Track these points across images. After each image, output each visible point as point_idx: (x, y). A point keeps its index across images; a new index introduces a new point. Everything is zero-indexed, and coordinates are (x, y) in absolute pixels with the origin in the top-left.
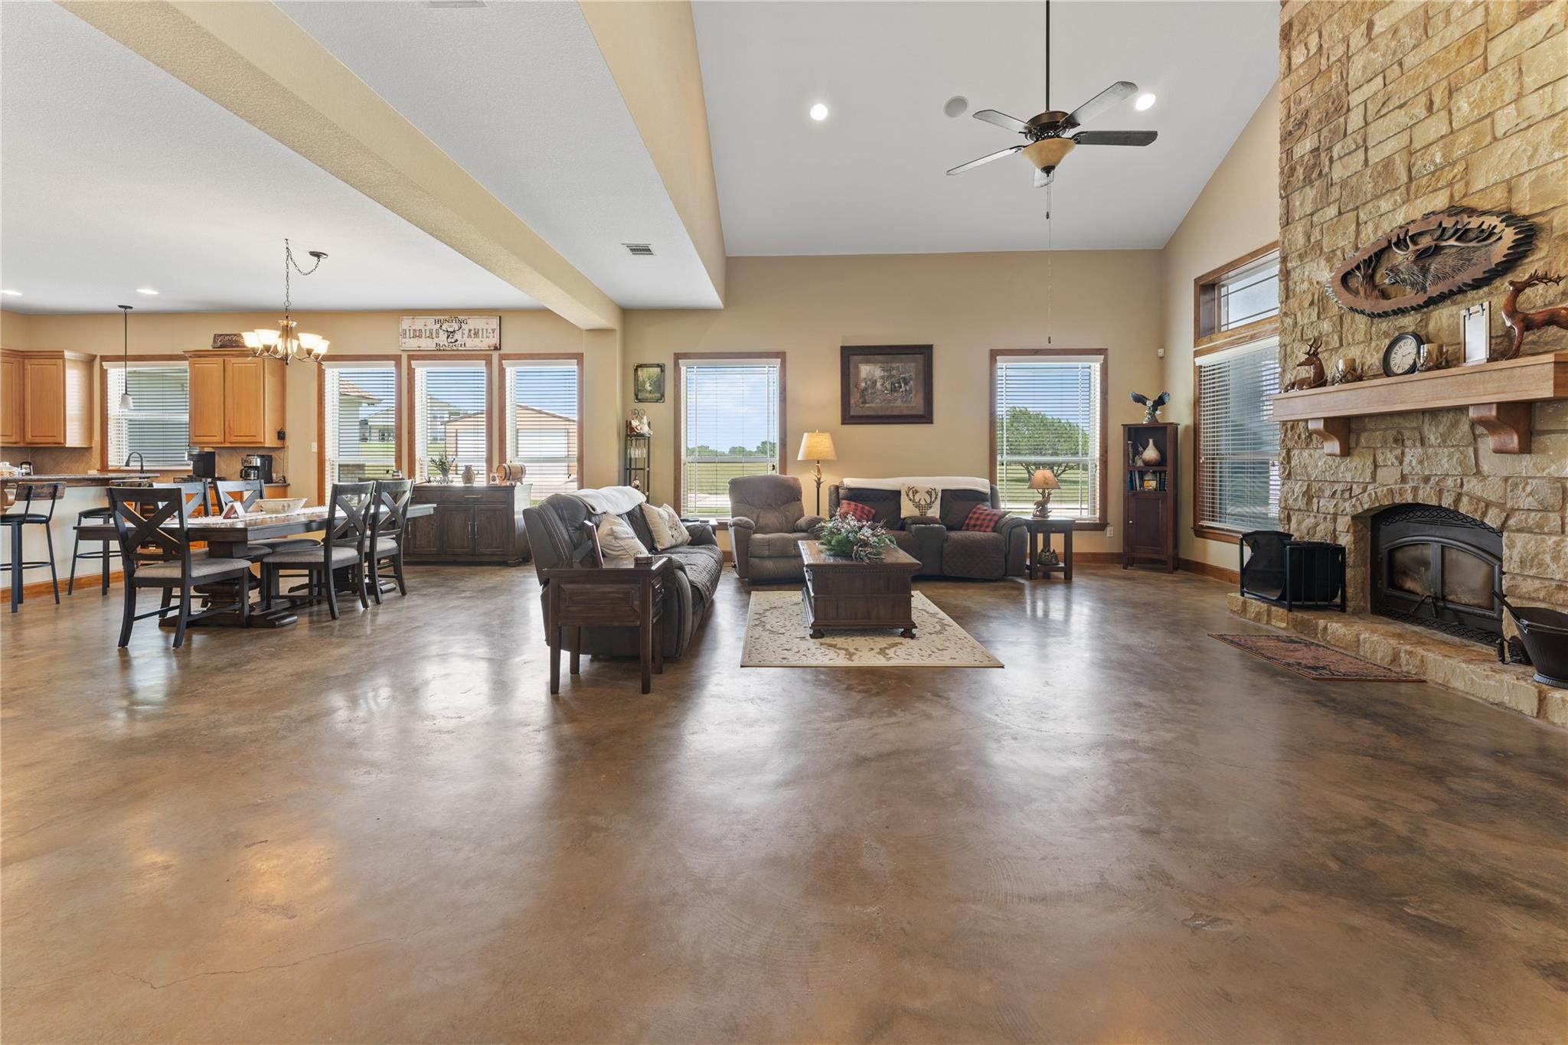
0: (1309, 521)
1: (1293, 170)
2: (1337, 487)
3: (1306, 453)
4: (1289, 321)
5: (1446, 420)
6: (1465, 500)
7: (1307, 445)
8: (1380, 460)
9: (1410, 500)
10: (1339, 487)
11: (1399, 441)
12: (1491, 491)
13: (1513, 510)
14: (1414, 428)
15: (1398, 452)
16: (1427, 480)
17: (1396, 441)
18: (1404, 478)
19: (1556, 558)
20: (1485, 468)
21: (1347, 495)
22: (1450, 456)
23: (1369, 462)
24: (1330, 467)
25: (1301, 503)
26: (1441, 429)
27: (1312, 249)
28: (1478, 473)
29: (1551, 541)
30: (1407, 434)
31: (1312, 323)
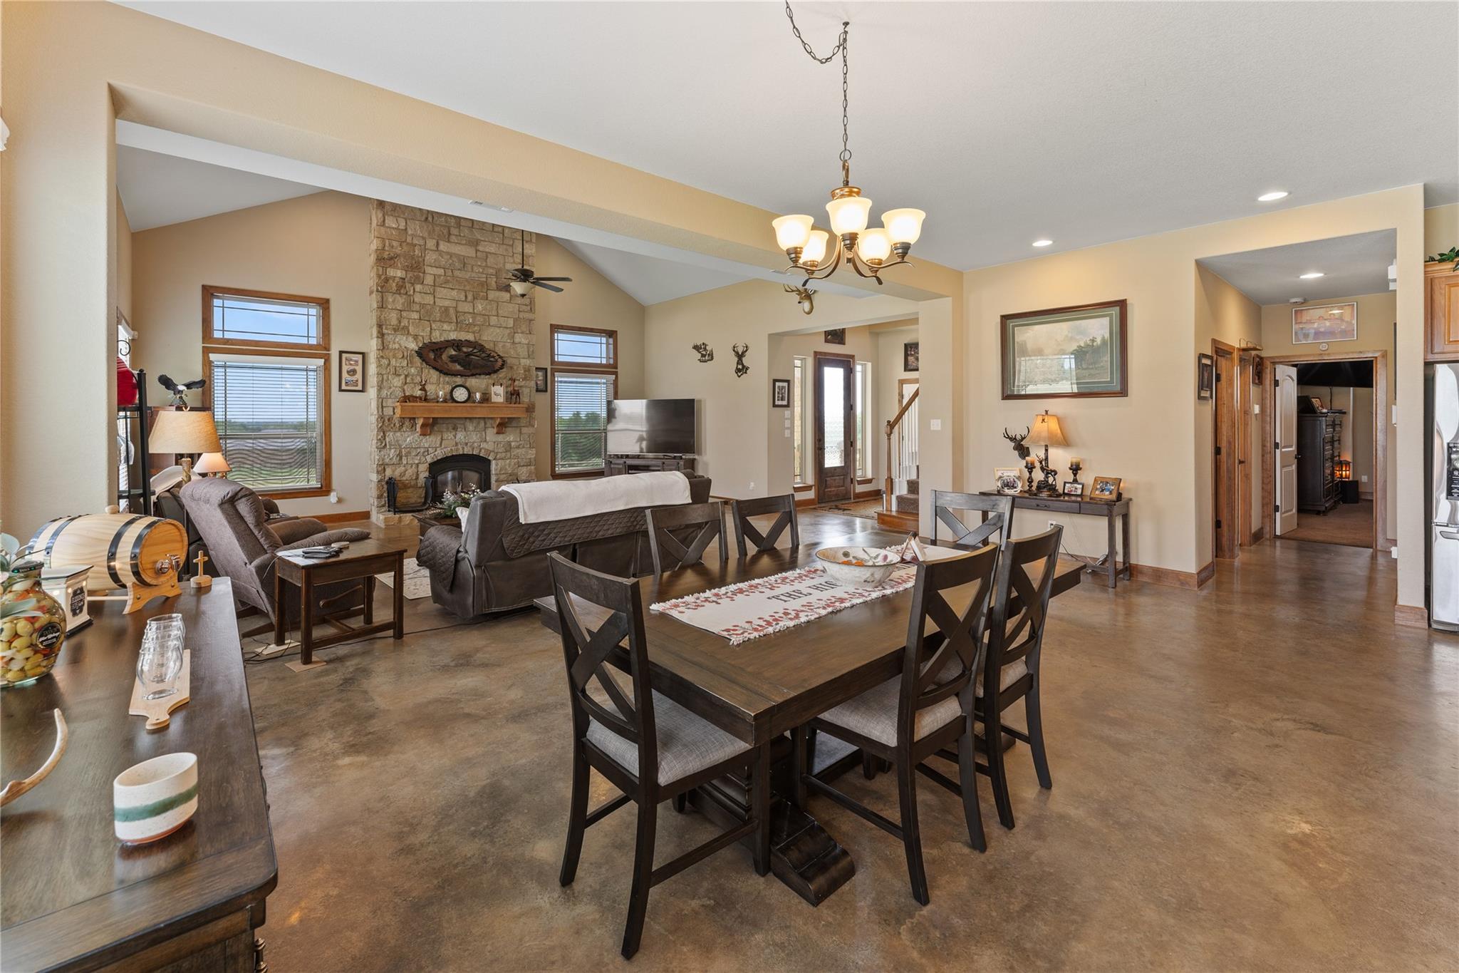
0: (400, 470)
1: (387, 280)
2: (419, 450)
3: (398, 434)
4: (385, 362)
5: (475, 421)
6: (483, 451)
7: (400, 429)
8: (445, 437)
9: (461, 453)
10: (422, 450)
11: (455, 429)
12: (490, 446)
13: (497, 453)
14: (461, 424)
15: (454, 433)
16: (466, 444)
17: (454, 429)
18: (457, 444)
19: (509, 467)
20: (488, 438)
21: (426, 453)
22: (477, 435)
23: (439, 438)
24: (417, 441)
25: (395, 460)
26: (474, 425)
27: (400, 329)
28: (485, 441)
29: (508, 461)
30: (459, 426)
31: (402, 367)
